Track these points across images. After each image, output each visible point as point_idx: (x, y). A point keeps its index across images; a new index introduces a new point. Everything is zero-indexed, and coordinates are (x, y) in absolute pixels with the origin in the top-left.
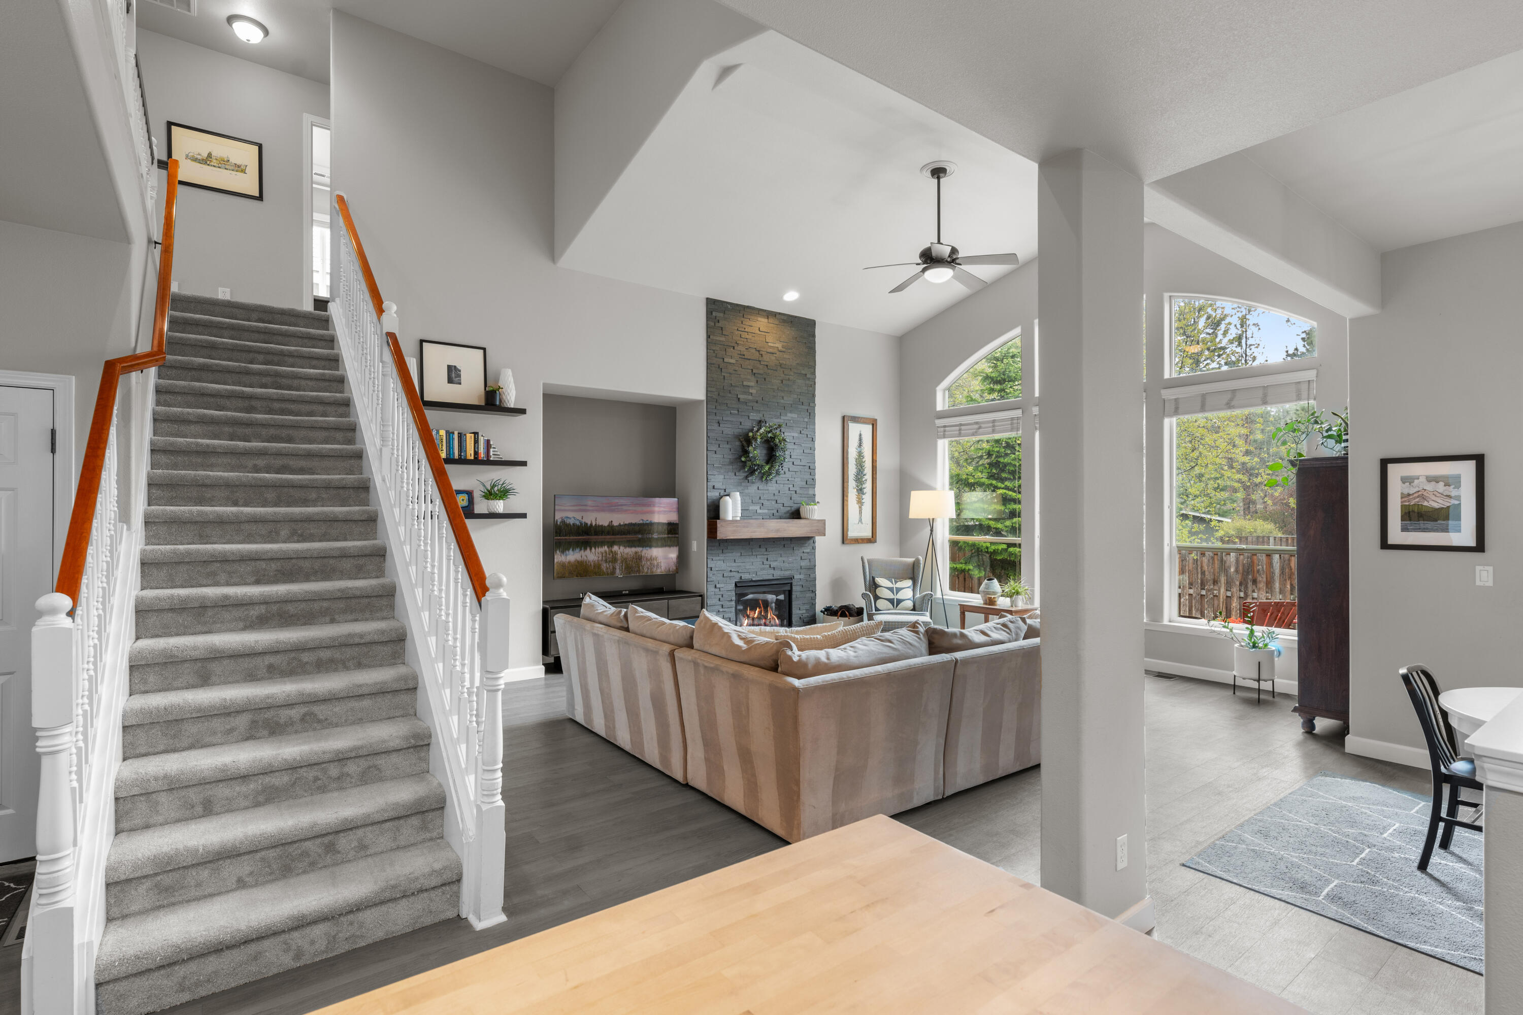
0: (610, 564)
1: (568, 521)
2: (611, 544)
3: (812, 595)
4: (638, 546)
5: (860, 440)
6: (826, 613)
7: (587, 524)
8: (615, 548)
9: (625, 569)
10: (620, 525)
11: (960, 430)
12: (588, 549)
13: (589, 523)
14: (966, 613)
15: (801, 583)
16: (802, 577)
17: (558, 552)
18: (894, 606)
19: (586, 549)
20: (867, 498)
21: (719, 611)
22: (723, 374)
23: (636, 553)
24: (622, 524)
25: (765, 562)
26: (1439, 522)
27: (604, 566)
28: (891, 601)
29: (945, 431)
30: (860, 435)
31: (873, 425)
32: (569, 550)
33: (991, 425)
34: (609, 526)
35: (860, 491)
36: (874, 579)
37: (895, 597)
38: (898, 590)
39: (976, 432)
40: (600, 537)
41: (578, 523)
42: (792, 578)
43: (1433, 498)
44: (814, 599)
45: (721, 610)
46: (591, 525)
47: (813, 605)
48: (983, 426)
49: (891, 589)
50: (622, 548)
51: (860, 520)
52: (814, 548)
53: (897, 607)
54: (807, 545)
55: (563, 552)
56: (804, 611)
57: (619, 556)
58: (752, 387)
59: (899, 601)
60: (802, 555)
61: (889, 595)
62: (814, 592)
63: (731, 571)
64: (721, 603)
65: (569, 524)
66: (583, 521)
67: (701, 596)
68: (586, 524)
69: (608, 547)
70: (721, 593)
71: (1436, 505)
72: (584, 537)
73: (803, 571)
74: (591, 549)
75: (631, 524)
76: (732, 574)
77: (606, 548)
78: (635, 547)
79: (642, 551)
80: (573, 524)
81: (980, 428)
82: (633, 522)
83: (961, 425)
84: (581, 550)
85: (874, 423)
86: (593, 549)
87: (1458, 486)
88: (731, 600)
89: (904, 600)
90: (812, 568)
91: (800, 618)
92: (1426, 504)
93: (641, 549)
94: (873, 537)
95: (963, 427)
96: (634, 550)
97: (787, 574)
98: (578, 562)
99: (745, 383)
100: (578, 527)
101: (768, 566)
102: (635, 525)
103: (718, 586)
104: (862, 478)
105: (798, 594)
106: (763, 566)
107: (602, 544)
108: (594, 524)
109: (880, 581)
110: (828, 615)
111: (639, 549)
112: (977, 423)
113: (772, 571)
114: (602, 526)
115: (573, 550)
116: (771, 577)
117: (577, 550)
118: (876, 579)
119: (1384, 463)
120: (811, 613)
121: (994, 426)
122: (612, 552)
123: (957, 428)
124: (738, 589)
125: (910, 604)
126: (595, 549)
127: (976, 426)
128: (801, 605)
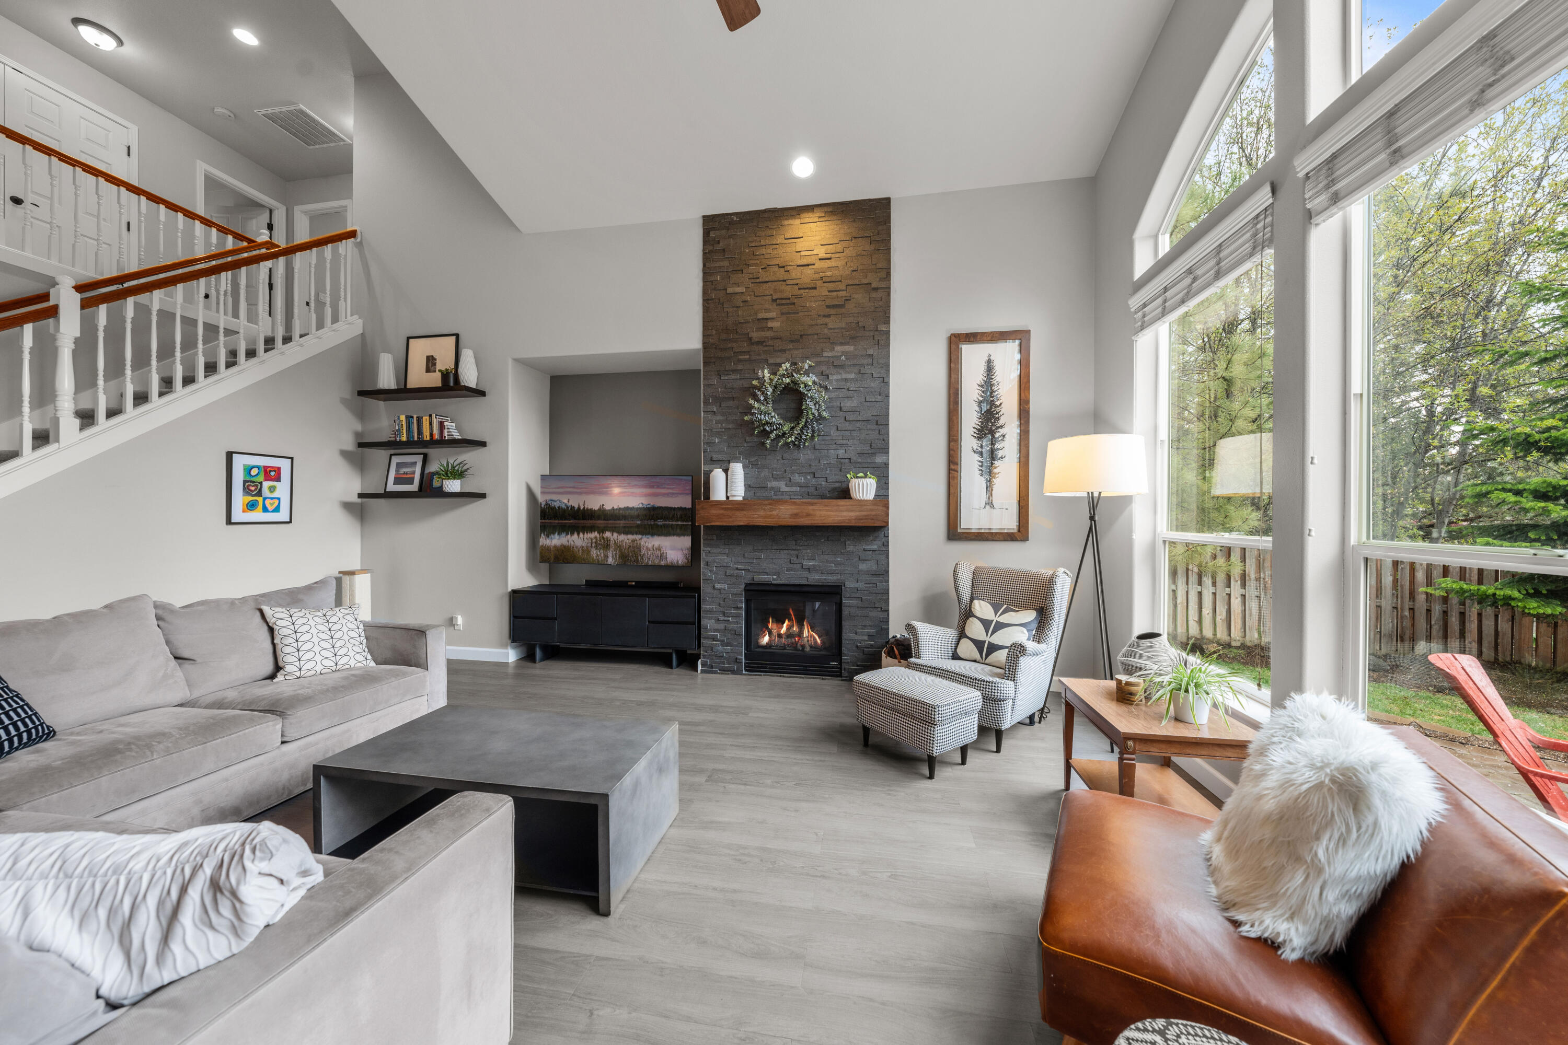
0: (602, 551)
1: (553, 504)
2: (602, 531)
3: (882, 615)
4: (637, 533)
5: (991, 369)
7: (574, 507)
8: (608, 534)
9: (619, 557)
10: (613, 509)
11: (1164, 302)
12: (576, 535)
13: (576, 507)
15: (858, 595)
16: (860, 585)
17: (542, 535)
19: (573, 534)
21: (718, 620)
22: (726, 310)
23: (633, 541)
24: (615, 507)
25: (794, 559)
27: (594, 553)
29: (1144, 315)
30: (991, 361)
31: (1021, 341)
32: (554, 534)
34: (599, 510)
36: (971, 601)
37: (988, 639)
40: (590, 521)
41: (564, 506)
42: (841, 586)
45: (722, 618)
46: (579, 508)
50: (615, 535)
52: (886, 545)
53: (986, 657)
54: (871, 538)
55: (548, 536)
56: (865, 638)
57: (612, 543)
58: (773, 318)
59: (993, 648)
60: (864, 553)
61: (979, 632)
62: (884, 610)
63: (742, 569)
64: (722, 609)
65: (554, 507)
66: (570, 504)
68: (573, 507)
69: (599, 533)
70: (722, 596)
72: (571, 521)
73: (863, 577)
74: (578, 534)
75: (627, 509)
76: (739, 573)
77: (596, 534)
78: (633, 534)
79: (641, 539)
80: (559, 507)
82: (631, 506)
83: (1166, 290)
84: (567, 534)
85: (1023, 339)
86: (581, 535)
88: (739, 607)
89: (1001, 647)
90: (884, 574)
91: (856, 646)
93: (640, 536)
94: (1019, 534)
96: (630, 537)
97: (832, 579)
98: (564, 547)
99: (760, 316)
100: (564, 511)
101: (799, 566)
102: (632, 509)
103: (717, 586)
105: (854, 610)
106: (792, 566)
107: (591, 529)
108: (582, 508)
111: (637, 537)
113: (806, 573)
114: (591, 510)
115: (558, 534)
116: (804, 582)
117: (564, 535)
118: (975, 601)
120: (880, 641)
122: (603, 538)
123: (1161, 299)
124: (749, 593)
126: (584, 534)
128: (860, 627)
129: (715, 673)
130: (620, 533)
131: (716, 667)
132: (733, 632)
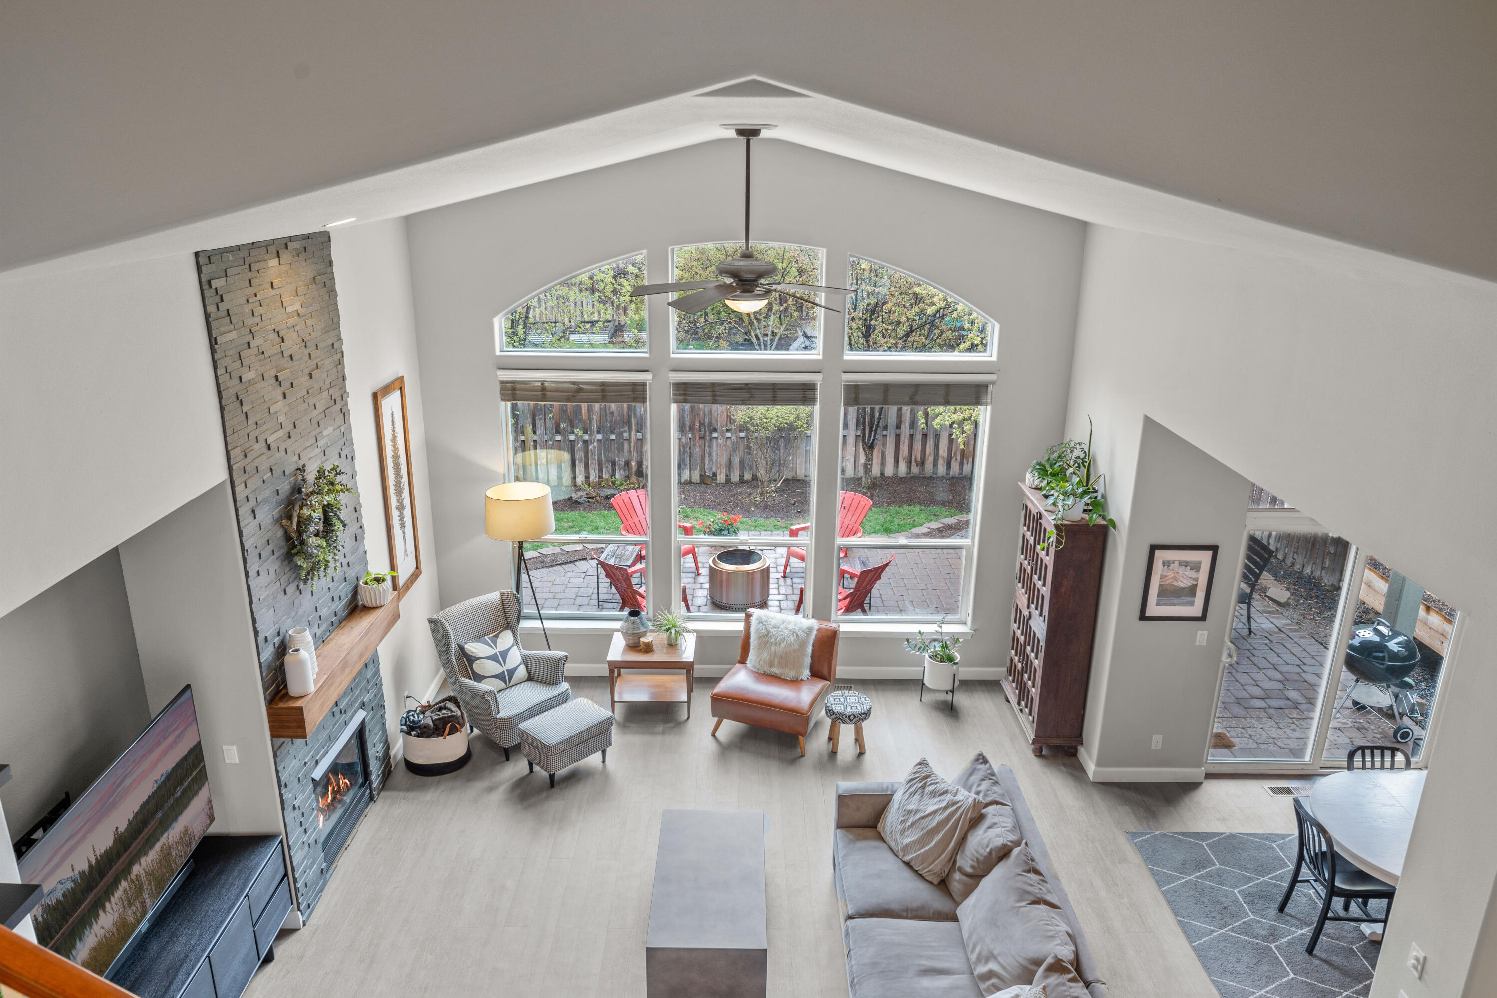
0: (135, 905)
2: (128, 870)
3: (382, 711)
4: (162, 831)
5: (393, 421)
7: (84, 872)
8: (136, 869)
10: (130, 823)
13: (86, 867)
15: (371, 706)
16: (370, 694)
18: (506, 683)
19: (99, 915)
20: (407, 511)
23: (163, 847)
24: (133, 814)
26: (1182, 598)
27: (128, 917)
28: (500, 676)
30: (392, 414)
31: (401, 389)
34: (115, 841)
35: (401, 506)
36: (461, 648)
37: (505, 669)
38: (505, 654)
40: (110, 873)
41: (73, 885)
42: (364, 708)
43: (1182, 579)
44: (384, 715)
45: (305, 838)
46: (90, 866)
47: (384, 725)
49: (494, 658)
50: (143, 860)
51: (406, 552)
53: (510, 682)
57: (144, 878)
59: (512, 672)
61: (492, 668)
62: (383, 705)
63: (306, 763)
64: (304, 828)
65: (58, 901)
66: (76, 872)
67: (281, 841)
68: (82, 874)
69: (126, 879)
70: (301, 811)
71: (1182, 585)
72: (90, 901)
73: (370, 685)
74: (103, 913)
75: (145, 805)
76: (307, 768)
77: (124, 884)
78: (158, 837)
79: (168, 837)
80: (64, 895)
82: (146, 798)
84: (91, 924)
85: (401, 384)
86: (108, 905)
87: (1198, 571)
88: (313, 810)
89: (516, 668)
91: (377, 757)
92: (1176, 584)
93: (166, 832)
94: (417, 565)
96: (159, 845)
99: (272, 409)
100: (73, 892)
101: (339, 714)
102: (149, 800)
105: (371, 724)
106: (335, 719)
107: (116, 883)
108: (94, 862)
109: (474, 648)
110: (418, 736)
111: (163, 839)
113: (344, 718)
114: (106, 852)
118: (466, 646)
119: (1153, 548)
122: (132, 881)
125: (522, 672)
126: (110, 902)
128: (375, 738)
129: (314, 908)
130: (146, 854)
131: (313, 902)
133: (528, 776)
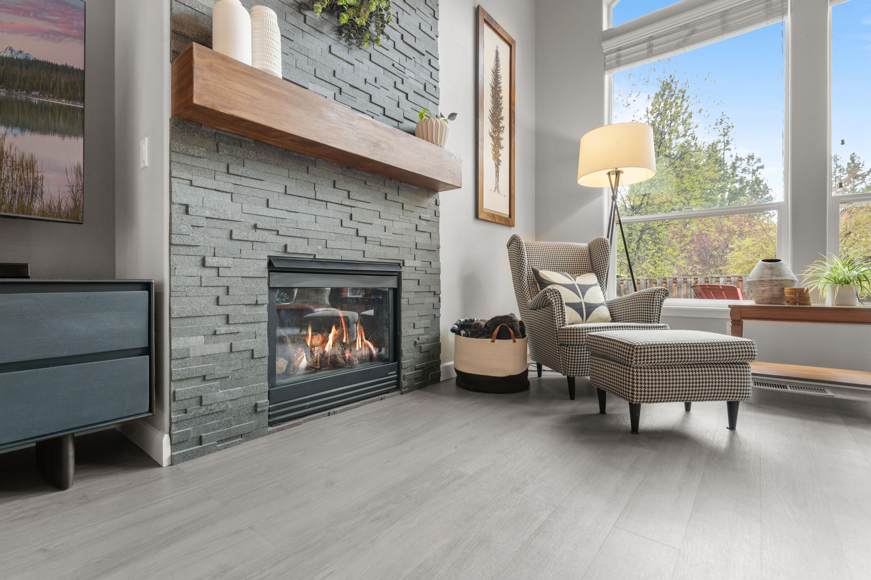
3: (435, 300)
5: (497, 60)
6: (463, 332)
11: (650, 47)
14: (745, 322)
15: (416, 276)
16: (417, 263)
20: (504, 154)
21: (215, 333)
25: (347, 222)
29: (619, 56)
30: (497, 53)
31: (510, 47)
33: (719, 21)
35: (497, 141)
36: (536, 272)
37: (583, 301)
38: (584, 288)
39: (685, 40)
42: (401, 264)
44: (436, 307)
45: (223, 329)
47: (436, 318)
48: (699, 27)
49: (571, 287)
51: (497, 187)
52: (437, 214)
53: (587, 317)
56: (422, 331)
59: (590, 307)
60: (418, 222)
61: (568, 295)
62: (436, 294)
63: (258, 227)
64: (221, 310)
67: (147, 286)
70: (224, 282)
73: (418, 253)
76: (258, 235)
81: (694, 32)
83: (652, 38)
85: (511, 45)
88: (257, 304)
89: (596, 306)
90: (435, 250)
91: (415, 343)
94: (510, 216)
95: (655, 42)
97: (391, 253)
101: (353, 232)
103: (210, 261)
104: (499, 122)
105: (412, 296)
106: (342, 230)
109: (549, 274)
110: (466, 335)
112: (686, 26)
113: (360, 245)
116: (358, 257)
120: (433, 334)
121: (724, 22)
123: (645, 45)
124: (276, 276)
125: (603, 311)
127: (686, 32)
128: (417, 318)
129: (209, 451)
131: (210, 439)
132: (248, 355)
133: (596, 415)
